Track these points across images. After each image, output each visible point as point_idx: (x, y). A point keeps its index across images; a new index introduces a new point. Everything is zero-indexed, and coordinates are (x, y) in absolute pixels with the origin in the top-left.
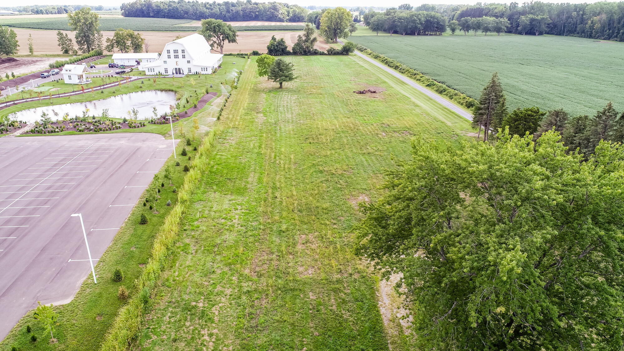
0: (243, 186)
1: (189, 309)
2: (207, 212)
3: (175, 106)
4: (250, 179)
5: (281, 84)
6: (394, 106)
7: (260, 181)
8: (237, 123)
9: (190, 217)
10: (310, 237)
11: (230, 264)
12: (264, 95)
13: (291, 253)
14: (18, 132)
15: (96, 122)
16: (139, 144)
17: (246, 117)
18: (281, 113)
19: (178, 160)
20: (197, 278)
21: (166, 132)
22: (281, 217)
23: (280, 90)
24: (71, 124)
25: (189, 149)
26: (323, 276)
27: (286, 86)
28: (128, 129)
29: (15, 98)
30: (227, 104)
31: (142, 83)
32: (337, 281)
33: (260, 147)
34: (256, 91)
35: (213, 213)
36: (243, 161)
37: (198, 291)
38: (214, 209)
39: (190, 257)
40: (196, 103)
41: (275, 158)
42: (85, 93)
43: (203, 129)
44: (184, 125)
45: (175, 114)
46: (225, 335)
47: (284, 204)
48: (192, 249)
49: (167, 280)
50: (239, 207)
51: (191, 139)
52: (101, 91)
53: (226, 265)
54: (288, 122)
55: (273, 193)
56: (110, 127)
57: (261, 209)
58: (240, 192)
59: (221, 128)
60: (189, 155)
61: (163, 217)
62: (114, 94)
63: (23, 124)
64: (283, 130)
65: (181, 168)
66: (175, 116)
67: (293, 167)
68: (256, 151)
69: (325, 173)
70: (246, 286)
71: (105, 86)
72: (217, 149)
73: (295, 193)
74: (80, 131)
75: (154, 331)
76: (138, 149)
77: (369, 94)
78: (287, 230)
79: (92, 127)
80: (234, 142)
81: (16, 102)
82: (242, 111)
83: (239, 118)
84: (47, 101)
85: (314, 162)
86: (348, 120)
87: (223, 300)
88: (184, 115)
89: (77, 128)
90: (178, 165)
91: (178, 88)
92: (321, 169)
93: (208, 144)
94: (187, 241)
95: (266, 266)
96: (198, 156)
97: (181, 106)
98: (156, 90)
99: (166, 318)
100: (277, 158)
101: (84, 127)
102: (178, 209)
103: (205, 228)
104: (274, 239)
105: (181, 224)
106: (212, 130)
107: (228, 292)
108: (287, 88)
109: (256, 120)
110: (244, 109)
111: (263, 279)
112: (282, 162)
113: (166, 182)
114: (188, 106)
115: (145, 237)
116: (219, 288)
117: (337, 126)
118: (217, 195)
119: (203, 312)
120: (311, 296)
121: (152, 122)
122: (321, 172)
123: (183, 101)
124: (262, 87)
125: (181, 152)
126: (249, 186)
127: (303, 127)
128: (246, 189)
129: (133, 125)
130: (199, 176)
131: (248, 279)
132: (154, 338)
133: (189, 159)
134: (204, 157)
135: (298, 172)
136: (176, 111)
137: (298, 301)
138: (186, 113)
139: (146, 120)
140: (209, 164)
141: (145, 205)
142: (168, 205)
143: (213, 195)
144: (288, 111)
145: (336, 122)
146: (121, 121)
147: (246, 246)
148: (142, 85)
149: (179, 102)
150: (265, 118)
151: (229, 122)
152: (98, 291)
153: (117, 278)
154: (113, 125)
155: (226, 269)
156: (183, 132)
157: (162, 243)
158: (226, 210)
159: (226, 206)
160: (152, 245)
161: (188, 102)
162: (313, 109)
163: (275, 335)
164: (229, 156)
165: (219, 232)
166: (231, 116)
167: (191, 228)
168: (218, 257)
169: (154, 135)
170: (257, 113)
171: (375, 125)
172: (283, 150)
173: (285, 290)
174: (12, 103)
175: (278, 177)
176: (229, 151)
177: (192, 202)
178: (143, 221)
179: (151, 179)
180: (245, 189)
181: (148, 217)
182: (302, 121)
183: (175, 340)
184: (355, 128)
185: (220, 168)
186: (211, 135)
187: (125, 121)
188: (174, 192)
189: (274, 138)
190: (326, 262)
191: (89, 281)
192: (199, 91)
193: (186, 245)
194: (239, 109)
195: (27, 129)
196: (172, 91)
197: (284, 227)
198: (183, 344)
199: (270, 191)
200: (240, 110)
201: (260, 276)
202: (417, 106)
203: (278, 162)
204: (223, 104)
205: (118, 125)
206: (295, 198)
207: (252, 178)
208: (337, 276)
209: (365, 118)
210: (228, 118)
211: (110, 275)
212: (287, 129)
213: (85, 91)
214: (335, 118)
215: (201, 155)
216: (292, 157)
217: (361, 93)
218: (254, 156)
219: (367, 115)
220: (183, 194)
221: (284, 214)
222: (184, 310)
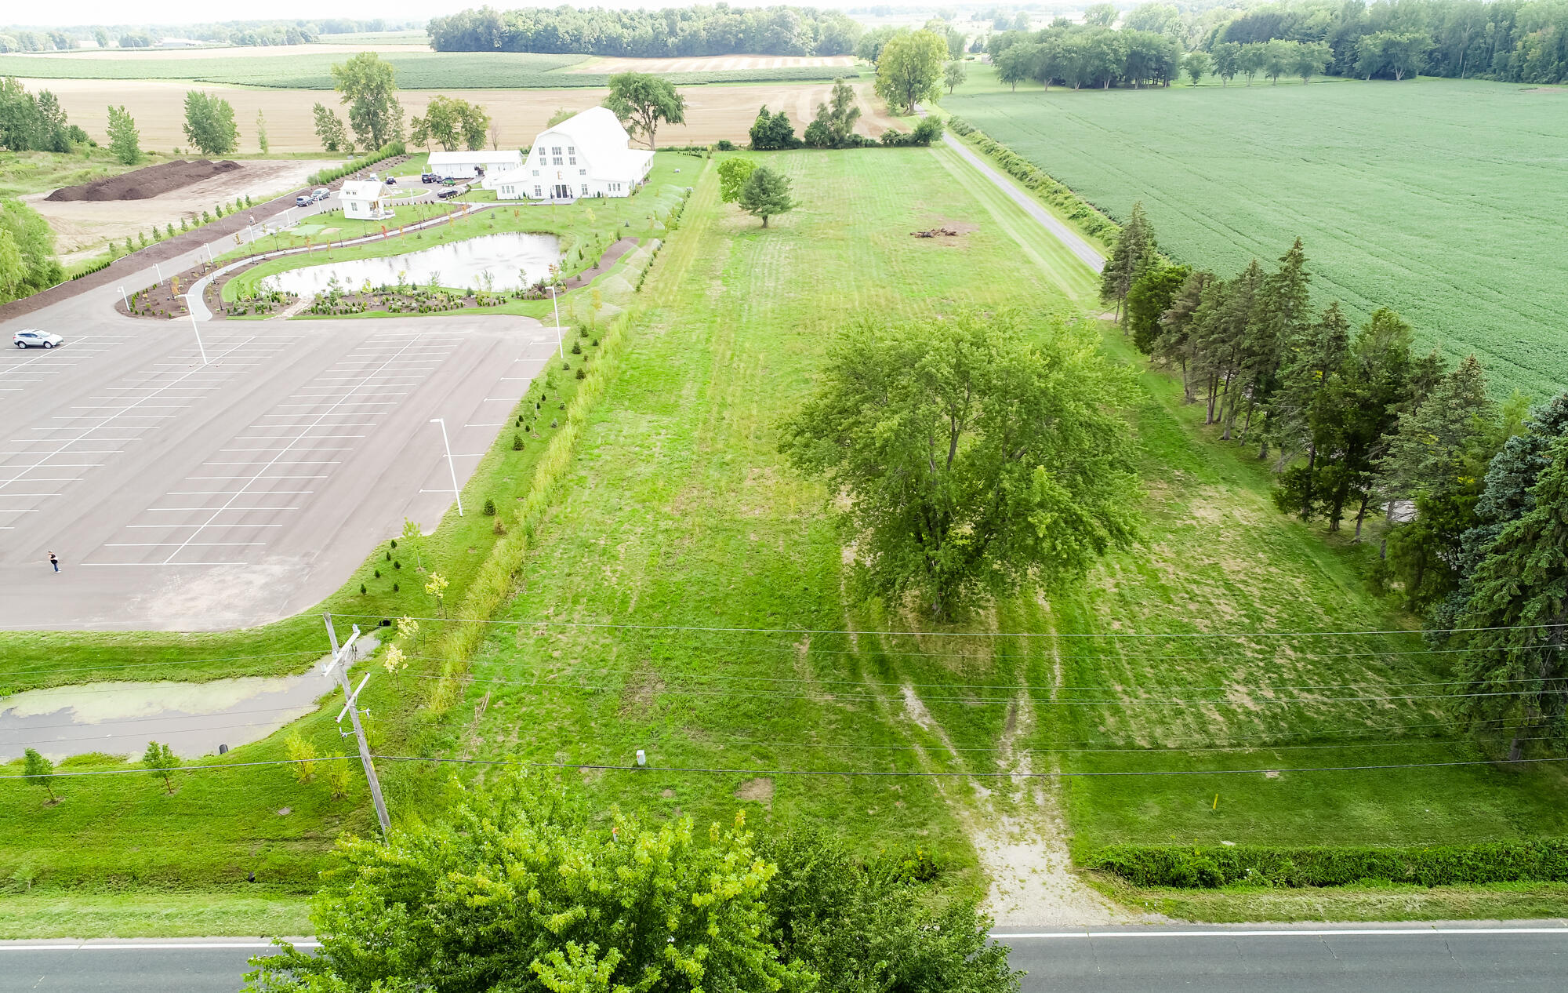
0: (672, 402)
1: (586, 546)
2: (612, 437)
3: (558, 266)
4: (684, 392)
5: (765, 218)
6: (981, 262)
7: (701, 395)
8: (671, 298)
9: (588, 443)
10: (767, 471)
11: (644, 501)
12: (729, 243)
13: (733, 491)
14: (289, 312)
15: (419, 295)
16: (499, 335)
17: (689, 287)
18: (756, 278)
19: (566, 361)
20: (597, 515)
21: (543, 313)
22: (727, 445)
23: (764, 230)
24: (376, 299)
25: (584, 343)
26: (774, 516)
27: (776, 223)
28: (476, 308)
29: (261, 247)
30: (655, 261)
31: (493, 217)
32: (792, 522)
33: (708, 340)
34: (716, 233)
35: (621, 439)
36: (677, 363)
37: (598, 528)
38: (624, 433)
39: (587, 492)
40: (597, 259)
41: (732, 358)
42: (388, 237)
43: (608, 309)
44: (577, 303)
45: (559, 282)
46: (632, 572)
47: (735, 427)
48: (590, 482)
49: (557, 517)
50: (663, 432)
51: (588, 327)
52: (415, 234)
53: (638, 502)
54: (767, 296)
55: (719, 413)
56: (444, 303)
57: (696, 434)
58: (666, 410)
59: (643, 307)
60: (585, 352)
61: (545, 442)
62: (440, 240)
63: (293, 298)
64: (754, 310)
65: (573, 373)
66: (559, 285)
67: (759, 373)
68: (700, 347)
69: (813, 383)
70: (663, 525)
71: (424, 225)
72: (633, 343)
73: (754, 412)
74: (394, 311)
75: (542, 566)
76: (498, 342)
77: (942, 238)
78: (733, 461)
79: (414, 305)
80: (662, 332)
81: (268, 256)
82: (683, 275)
83: (675, 288)
84: (322, 254)
85: (798, 366)
86: (881, 291)
87: (632, 538)
88: (577, 283)
89: (388, 305)
90: (566, 368)
91: (562, 227)
92: (807, 376)
93: (618, 333)
94: (583, 473)
95: (695, 505)
96: (599, 354)
97: (570, 265)
98: (520, 232)
99: (557, 554)
100: (736, 359)
101: (400, 303)
102: (569, 431)
103: (609, 458)
104: (711, 473)
105: (574, 450)
106: (625, 311)
107: (639, 530)
108: (777, 227)
109: (708, 293)
110: (686, 271)
111: (688, 519)
112: (742, 365)
113: (549, 394)
114: (582, 264)
115: (522, 467)
116: (626, 526)
117: (857, 303)
118: (630, 414)
119: (605, 549)
120: (752, 537)
121: (518, 296)
122: (806, 381)
123: (573, 256)
124: (728, 224)
125: (571, 348)
126: (681, 402)
127: (793, 304)
128: (678, 406)
129: (485, 301)
130: (602, 386)
131: (669, 517)
132: (543, 572)
133: (586, 359)
134: (610, 356)
135: (766, 381)
136: (561, 276)
137: (732, 542)
138: (579, 279)
139: (507, 291)
140: (618, 368)
141: (518, 425)
142: (554, 426)
143: (623, 414)
144: (770, 274)
145: (856, 295)
146: (463, 294)
147: (669, 480)
148: (491, 222)
149: (564, 257)
150: (725, 289)
151: (657, 295)
152: (465, 524)
153: (490, 510)
154: (449, 301)
155: (638, 506)
156: (574, 314)
157: (546, 472)
158: (642, 434)
159: (641, 430)
160: (533, 475)
161: (581, 257)
162: (819, 270)
163: (697, 574)
164: (653, 356)
165: (631, 463)
166: (661, 285)
167: (589, 457)
168: (627, 493)
169: (524, 319)
170: (711, 278)
171: (928, 301)
172: (747, 345)
173: (716, 530)
174: (262, 257)
175: (731, 388)
176: (653, 347)
177: (590, 423)
178: (518, 446)
179: (526, 387)
180: (676, 405)
181: (525, 441)
182: (792, 295)
183: (569, 575)
184: (887, 305)
185: (636, 373)
186: (623, 319)
187: (470, 293)
188: (562, 408)
189: (735, 325)
190: (783, 500)
191: (452, 514)
192: (602, 235)
193: (581, 479)
194: (679, 271)
195: (301, 306)
196: (552, 234)
197: (728, 458)
198: (579, 579)
199: (715, 409)
200: (680, 274)
201: (685, 514)
202: (1027, 261)
203: (735, 365)
204: (646, 262)
205: (460, 301)
206: (753, 419)
207: (689, 390)
208: (791, 517)
209: (914, 287)
210: (655, 289)
211: (481, 507)
212: (762, 309)
213: (388, 234)
214: (858, 287)
215: (606, 352)
216: (761, 357)
217: (925, 236)
218: (696, 356)
219: (919, 282)
220: (575, 411)
221: (733, 441)
222: (579, 547)
